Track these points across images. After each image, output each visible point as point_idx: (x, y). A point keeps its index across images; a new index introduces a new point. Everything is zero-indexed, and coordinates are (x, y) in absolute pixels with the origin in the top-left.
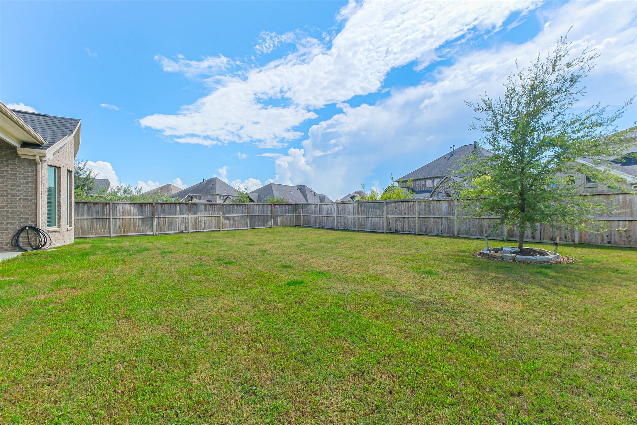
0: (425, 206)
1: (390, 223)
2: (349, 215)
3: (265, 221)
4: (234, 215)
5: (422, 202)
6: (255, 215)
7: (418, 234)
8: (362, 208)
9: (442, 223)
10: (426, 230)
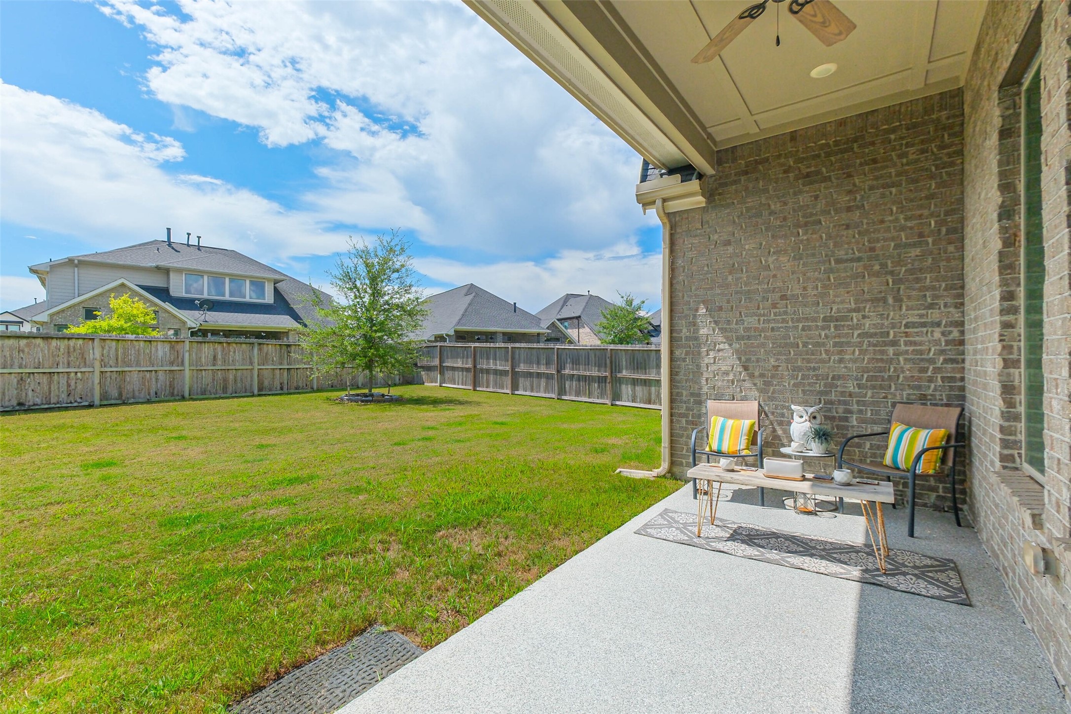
0: (117, 351)
7: (101, 405)
9: (157, 379)
10: (120, 394)
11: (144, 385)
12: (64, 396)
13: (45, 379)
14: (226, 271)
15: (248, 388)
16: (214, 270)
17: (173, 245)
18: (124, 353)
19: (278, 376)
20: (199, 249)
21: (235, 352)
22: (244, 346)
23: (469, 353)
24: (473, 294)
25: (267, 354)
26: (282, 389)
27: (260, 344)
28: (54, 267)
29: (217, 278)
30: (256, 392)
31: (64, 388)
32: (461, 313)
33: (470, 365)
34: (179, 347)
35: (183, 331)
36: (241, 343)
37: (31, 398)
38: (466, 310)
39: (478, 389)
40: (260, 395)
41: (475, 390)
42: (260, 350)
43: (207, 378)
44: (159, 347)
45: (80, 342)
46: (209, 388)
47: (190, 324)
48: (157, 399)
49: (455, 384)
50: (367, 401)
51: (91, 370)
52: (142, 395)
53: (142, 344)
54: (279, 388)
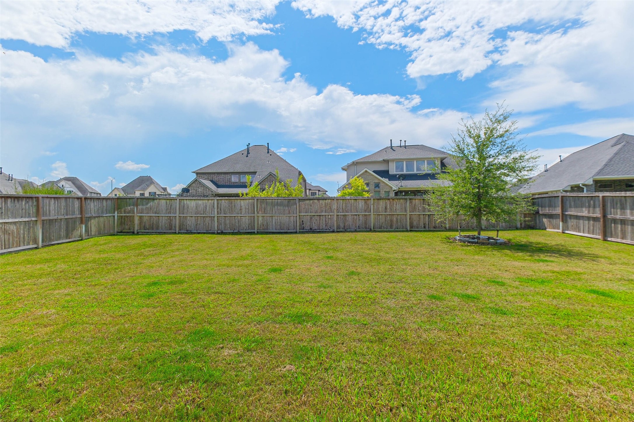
0: (343, 205)
1: (303, 221)
2: (241, 213)
3: (70, 229)
4: (7, 221)
5: (339, 200)
6: (51, 218)
7: (337, 231)
8: (263, 206)
9: (359, 219)
10: (344, 226)
11: (354, 222)
12: (324, 226)
13: (318, 218)
14: (414, 157)
15: (404, 226)
16: (408, 157)
17: (393, 148)
18: (346, 206)
19: (422, 219)
20: (405, 148)
21: (396, 204)
22: (401, 200)
23: (597, 203)
24: (623, 144)
25: (415, 205)
26: (425, 227)
27: (410, 199)
28: (349, 166)
29: (410, 161)
30: (409, 229)
31: (324, 223)
32: (604, 163)
33: (598, 214)
34: (369, 202)
35: (391, 192)
36: (400, 199)
37: (315, 227)
38: (611, 160)
39: (609, 239)
40: (411, 231)
41: (605, 240)
42: (411, 202)
43: (382, 219)
44: (360, 203)
45: (330, 201)
46: (383, 225)
47: (394, 188)
48: (359, 230)
49: (579, 231)
50: (473, 243)
51: (333, 214)
52: (353, 227)
53: (353, 201)
54: (423, 227)
